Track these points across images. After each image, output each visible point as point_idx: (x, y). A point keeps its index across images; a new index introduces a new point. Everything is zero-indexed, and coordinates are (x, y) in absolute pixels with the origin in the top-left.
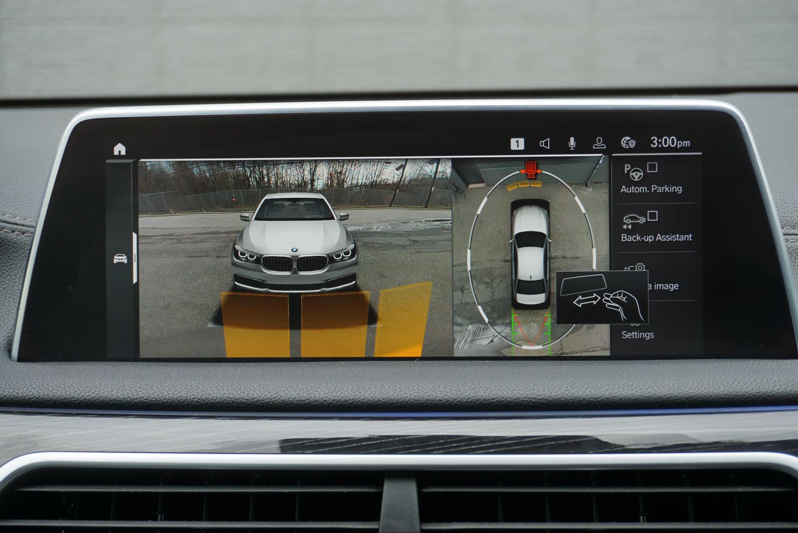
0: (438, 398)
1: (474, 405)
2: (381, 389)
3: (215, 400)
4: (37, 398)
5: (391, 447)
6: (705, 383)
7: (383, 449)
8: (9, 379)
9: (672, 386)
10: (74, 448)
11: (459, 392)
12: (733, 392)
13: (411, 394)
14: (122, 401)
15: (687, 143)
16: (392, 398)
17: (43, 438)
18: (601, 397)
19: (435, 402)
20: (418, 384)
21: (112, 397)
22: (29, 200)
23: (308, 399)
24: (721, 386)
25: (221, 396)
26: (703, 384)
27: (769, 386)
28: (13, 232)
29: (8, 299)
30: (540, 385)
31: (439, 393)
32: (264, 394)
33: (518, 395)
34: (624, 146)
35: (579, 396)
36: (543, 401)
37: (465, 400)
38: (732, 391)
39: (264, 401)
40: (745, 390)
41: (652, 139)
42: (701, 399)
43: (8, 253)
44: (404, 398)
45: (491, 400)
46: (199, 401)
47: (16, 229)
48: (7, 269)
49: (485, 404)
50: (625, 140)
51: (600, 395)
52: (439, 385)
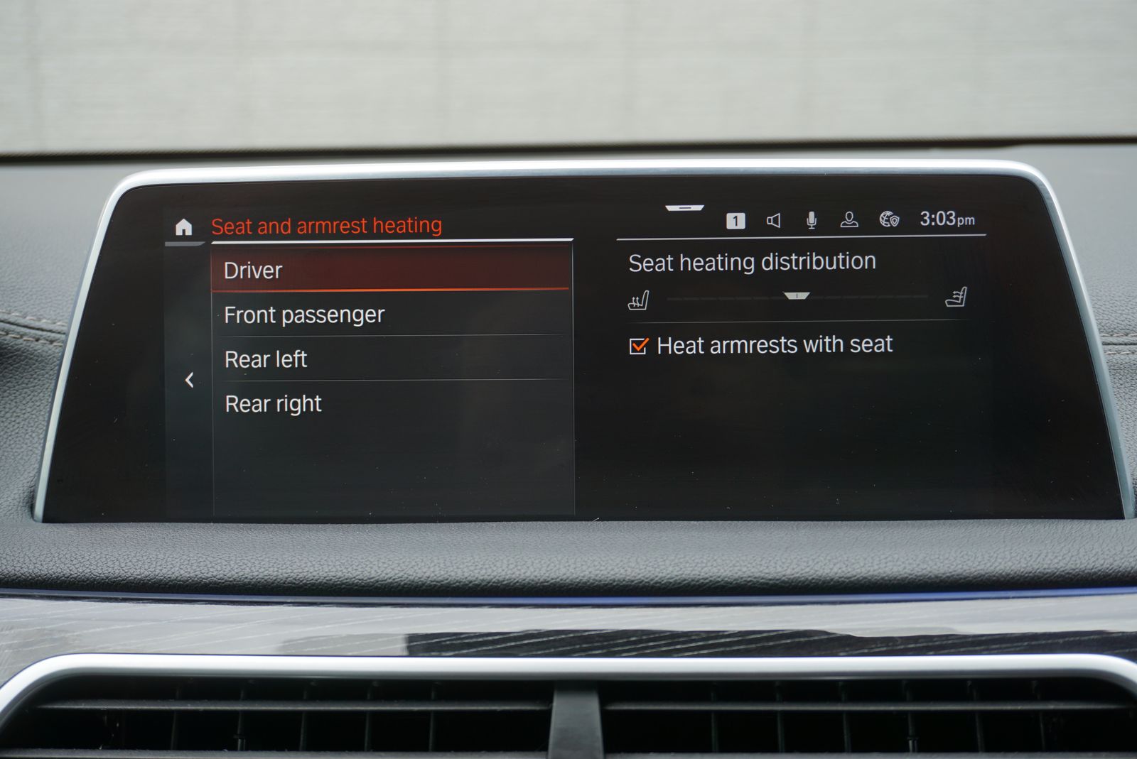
0: (628, 578)
1: (679, 588)
2: (549, 565)
3: (317, 580)
4: (68, 577)
5: (563, 647)
6: (999, 556)
7: (552, 650)
8: (29, 550)
9: (953, 560)
10: (119, 648)
11: (657, 570)
12: (1038, 569)
13: (590, 572)
14: (187, 581)
15: (971, 220)
16: (565, 577)
17: (76, 634)
18: (855, 576)
19: (624, 582)
20: (600, 558)
21: (173, 575)
22: (60, 295)
23: (447, 579)
24: (1023, 560)
25: (325, 575)
26: (997, 557)
27: (1089, 559)
28: (37, 340)
29: (30, 434)
30: (770, 559)
31: (629, 570)
32: (385, 572)
33: (740, 573)
34: (883, 225)
35: (824, 574)
36: (774, 581)
37: (665, 581)
38: (1037, 567)
39: (386, 582)
40: (1056, 565)
41: (922, 214)
42: (994, 578)
43: (30, 369)
44: (580, 578)
45: (702, 581)
46: (294, 581)
47: (41, 336)
48: (29, 393)
49: (694, 585)
50: (884, 215)
51: (854, 573)
52: (629, 559)
